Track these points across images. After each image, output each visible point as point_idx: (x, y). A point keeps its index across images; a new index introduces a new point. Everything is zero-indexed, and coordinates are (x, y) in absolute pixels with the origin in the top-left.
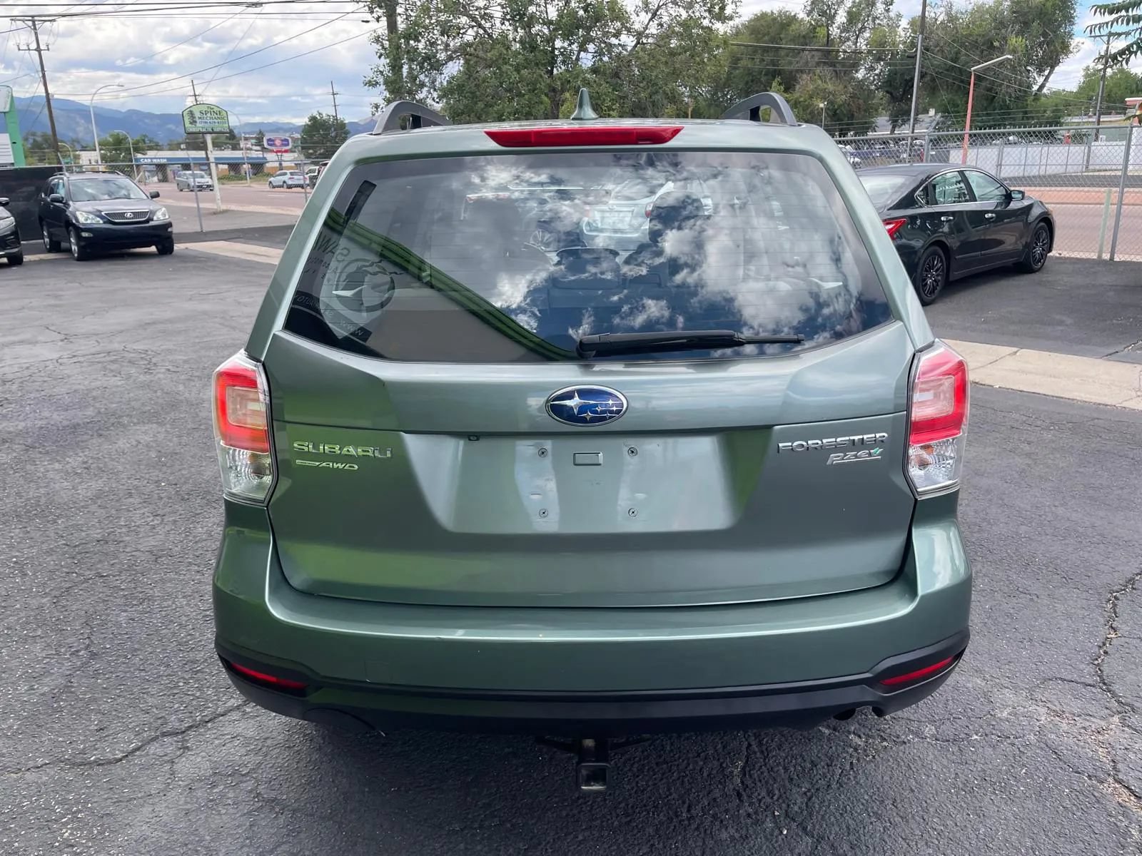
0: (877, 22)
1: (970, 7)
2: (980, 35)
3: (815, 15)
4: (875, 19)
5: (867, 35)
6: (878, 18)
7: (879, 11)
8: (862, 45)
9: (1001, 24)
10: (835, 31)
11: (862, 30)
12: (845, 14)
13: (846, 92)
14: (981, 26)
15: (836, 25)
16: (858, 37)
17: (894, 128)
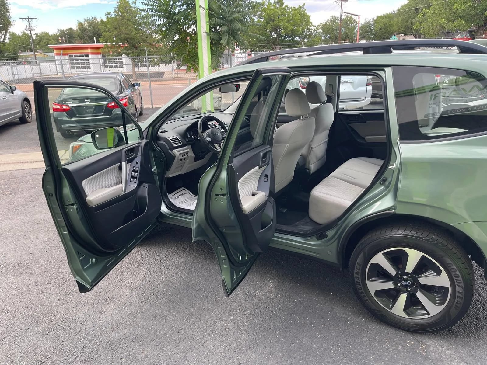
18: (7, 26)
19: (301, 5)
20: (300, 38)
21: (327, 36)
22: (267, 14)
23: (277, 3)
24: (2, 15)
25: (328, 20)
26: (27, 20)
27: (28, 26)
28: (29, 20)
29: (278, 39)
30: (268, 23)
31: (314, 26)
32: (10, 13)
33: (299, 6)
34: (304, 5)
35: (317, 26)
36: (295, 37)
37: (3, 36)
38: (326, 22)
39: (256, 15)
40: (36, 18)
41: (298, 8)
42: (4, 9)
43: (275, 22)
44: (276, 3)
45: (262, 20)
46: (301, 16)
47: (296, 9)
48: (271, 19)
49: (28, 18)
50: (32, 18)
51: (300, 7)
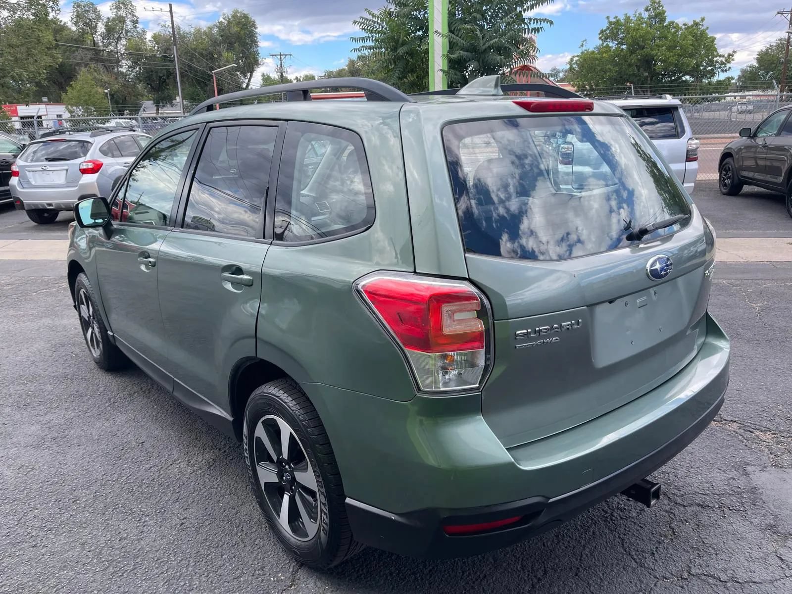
0: (129, 34)
1: (193, 30)
2: (203, 49)
3: (81, 25)
4: (127, 32)
5: (124, 42)
6: (130, 32)
7: (129, 27)
8: (121, 49)
9: (215, 43)
10: (98, 38)
11: (119, 38)
12: (103, 26)
13: (118, 83)
14: (202, 43)
15: (99, 33)
16: (117, 43)
17: (158, 110)
18: (253, 66)
19: (698, 20)
20: (692, 76)
21: (767, 75)
22: (632, 36)
23: (654, 18)
24: (248, 50)
25: (771, 46)
26: (279, 57)
27: (279, 66)
28: (281, 58)
29: (649, 79)
30: (632, 52)
31: (720, 56)
32: (258, 48)
33: (694, 21)
34: (703, 20)
35: (726, 55)
36: (683, 75)
37: (247, 81)
38: (767, 50)
39: (616, 40)
40: (291, 55)
41: (692, 26)
42: (252, 41)
43: (644, 50)
44: (652, 18)
45: (624, 47)
46: (696, 38)
47: (688, 28)
48: (638, 44)
49: (281, 55)
50: (286, 55)
51: (696, 24)
